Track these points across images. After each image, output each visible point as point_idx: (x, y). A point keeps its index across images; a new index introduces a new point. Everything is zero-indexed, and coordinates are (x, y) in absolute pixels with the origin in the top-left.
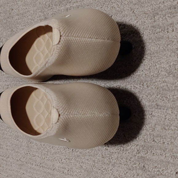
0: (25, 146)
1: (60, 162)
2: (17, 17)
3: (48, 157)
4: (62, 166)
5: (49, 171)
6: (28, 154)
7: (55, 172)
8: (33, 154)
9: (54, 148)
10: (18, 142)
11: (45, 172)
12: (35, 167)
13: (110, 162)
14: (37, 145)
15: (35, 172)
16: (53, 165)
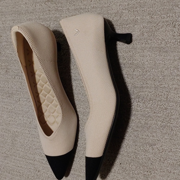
0: (9, 143)
1: (39, 156)
2: (6, 43)
3: (30, 151)
4: (41, 158)
5: (31, 161)
6: (13, 149)
7: (36, 163)
8: (17, 149)
9: (35, 145)
10: (3, 139)
11: (27, 162)
12: (19, 159)
13: (78, 156)
14: (20, 143)
15: (18, 162)
16: (34, 158)
